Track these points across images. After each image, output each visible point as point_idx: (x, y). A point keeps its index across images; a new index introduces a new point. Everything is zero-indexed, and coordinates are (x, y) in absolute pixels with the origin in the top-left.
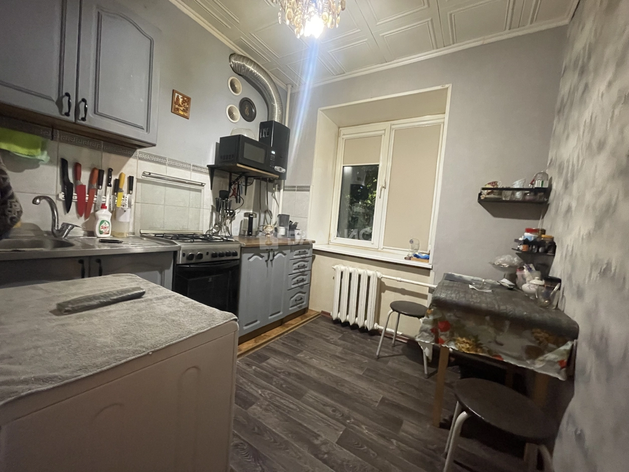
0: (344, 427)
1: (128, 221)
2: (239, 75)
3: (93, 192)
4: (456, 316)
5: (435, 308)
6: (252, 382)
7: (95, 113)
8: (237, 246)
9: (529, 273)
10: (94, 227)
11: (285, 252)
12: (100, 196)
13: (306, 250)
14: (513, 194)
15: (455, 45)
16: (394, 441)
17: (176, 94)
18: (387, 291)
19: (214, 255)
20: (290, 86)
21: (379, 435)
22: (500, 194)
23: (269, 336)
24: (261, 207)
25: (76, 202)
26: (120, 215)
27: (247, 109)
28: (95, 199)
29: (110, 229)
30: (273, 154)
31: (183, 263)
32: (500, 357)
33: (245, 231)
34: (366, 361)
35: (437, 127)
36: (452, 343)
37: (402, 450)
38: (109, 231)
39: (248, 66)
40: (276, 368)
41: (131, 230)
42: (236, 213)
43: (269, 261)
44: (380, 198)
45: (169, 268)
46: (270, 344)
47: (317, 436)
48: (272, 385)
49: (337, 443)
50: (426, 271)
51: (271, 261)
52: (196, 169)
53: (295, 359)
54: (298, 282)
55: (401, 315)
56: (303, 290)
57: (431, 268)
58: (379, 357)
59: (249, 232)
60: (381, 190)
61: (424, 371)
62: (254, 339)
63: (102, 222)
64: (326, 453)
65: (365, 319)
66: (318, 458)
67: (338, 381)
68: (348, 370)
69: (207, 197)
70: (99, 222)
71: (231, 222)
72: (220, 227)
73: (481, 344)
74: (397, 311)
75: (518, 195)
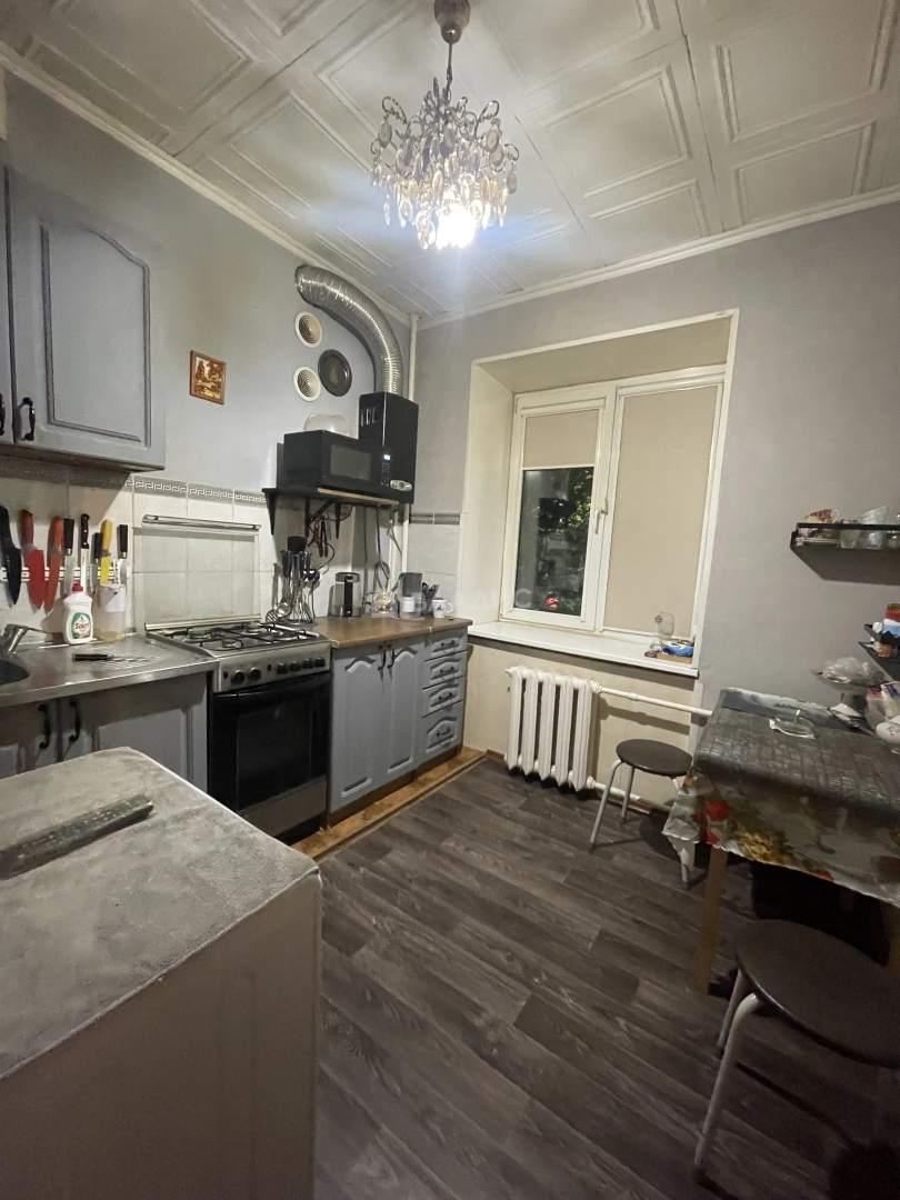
0: (529, 993)
1: (122, 610)
2: (315, 306)
3: (56, 561)
4: (742, 793)
5: (702, 775)
6: (361, 901)
7: (49, 422)
8: (326, 645)
9: (891, 700)
10: (63, 624)
11: (414, 647)
12: (70, 568)
13: (455, 639)
14: (865, 536)
15: (747, 227)
16: (622, 1022)
17: (198, 359)
18: (610, 717)
19: (281, 670)
20: (415, 318)
21: (596, 1009)
22: (836, 536)
23: (390, 806)
24: (367, 556)
25: (28, 583)
26: (109, 600)
27: (333, 371)
28: (61, 574)
29: (90, 628)
30: (387, 461)
31: (225, 690)
32: (827, 874)
33: (338, 610)
34: (572, 854)
35: (709, 392)
36: (733, 842)
37: (635, 1040)
38: (89, 632)
39: (332, 290)
40: (402, 872)
41: (129, 624)
42: (321, 576)
43: (385, 670)
44: (597, 532)
45: (198, 701)
46: (394, 822)
47: (477, 1010)
48: (395, 904)
49: (514, 1024)
50: (686, 681)
51: (389, 667)
52: (242, 498)
53: (437, 851)
54: (441, 700)
55: (636, 770)
56: (451, 715)
57: (695, 675)
58: (595, 846)
59: (345, 610)
60: (599, 518)
61: (680, 875)
62: (363, 812)
63: (77, 616)
64: (494, 1045)
65: (570, 768)
66: (482, 1056)
67: (516, 896)
68: (538, 875)
69: (266, 549)
70: (71, 617)
71: (311, 592)
72: (292, 606)
73: (790, 847)
74: (629, 763)
75: (874, 538)
